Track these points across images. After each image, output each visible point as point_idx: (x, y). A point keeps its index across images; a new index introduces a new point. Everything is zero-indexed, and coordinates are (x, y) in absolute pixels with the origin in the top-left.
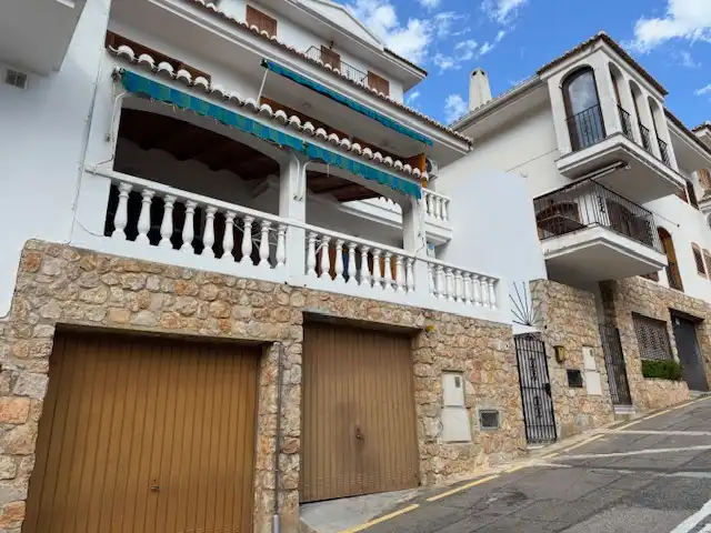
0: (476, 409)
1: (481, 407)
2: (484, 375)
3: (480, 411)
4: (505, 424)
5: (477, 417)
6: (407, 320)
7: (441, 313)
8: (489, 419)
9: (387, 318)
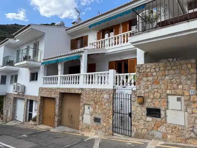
0: (93, 116)
1: (95, 116)
2: (97, 107)
3: (94, 117)
4: (103, 124)
5: (93, 119)
6: (77, 92)
7: (85, 89)
8: (97, 120)
9: (73, 92)
